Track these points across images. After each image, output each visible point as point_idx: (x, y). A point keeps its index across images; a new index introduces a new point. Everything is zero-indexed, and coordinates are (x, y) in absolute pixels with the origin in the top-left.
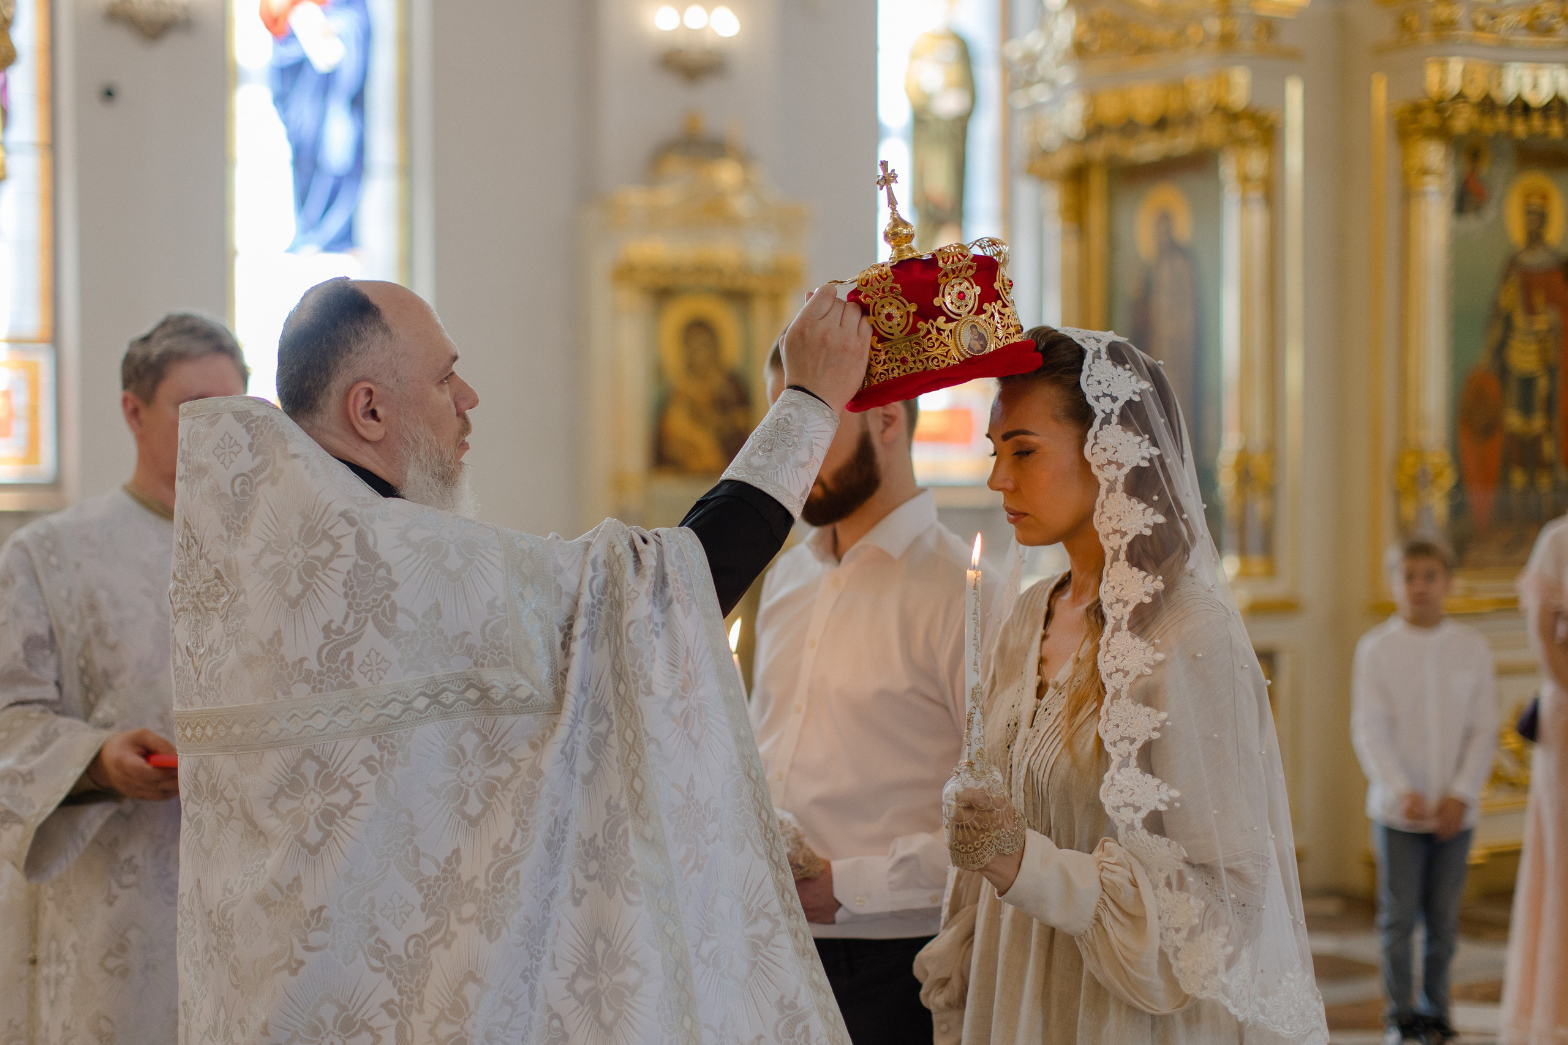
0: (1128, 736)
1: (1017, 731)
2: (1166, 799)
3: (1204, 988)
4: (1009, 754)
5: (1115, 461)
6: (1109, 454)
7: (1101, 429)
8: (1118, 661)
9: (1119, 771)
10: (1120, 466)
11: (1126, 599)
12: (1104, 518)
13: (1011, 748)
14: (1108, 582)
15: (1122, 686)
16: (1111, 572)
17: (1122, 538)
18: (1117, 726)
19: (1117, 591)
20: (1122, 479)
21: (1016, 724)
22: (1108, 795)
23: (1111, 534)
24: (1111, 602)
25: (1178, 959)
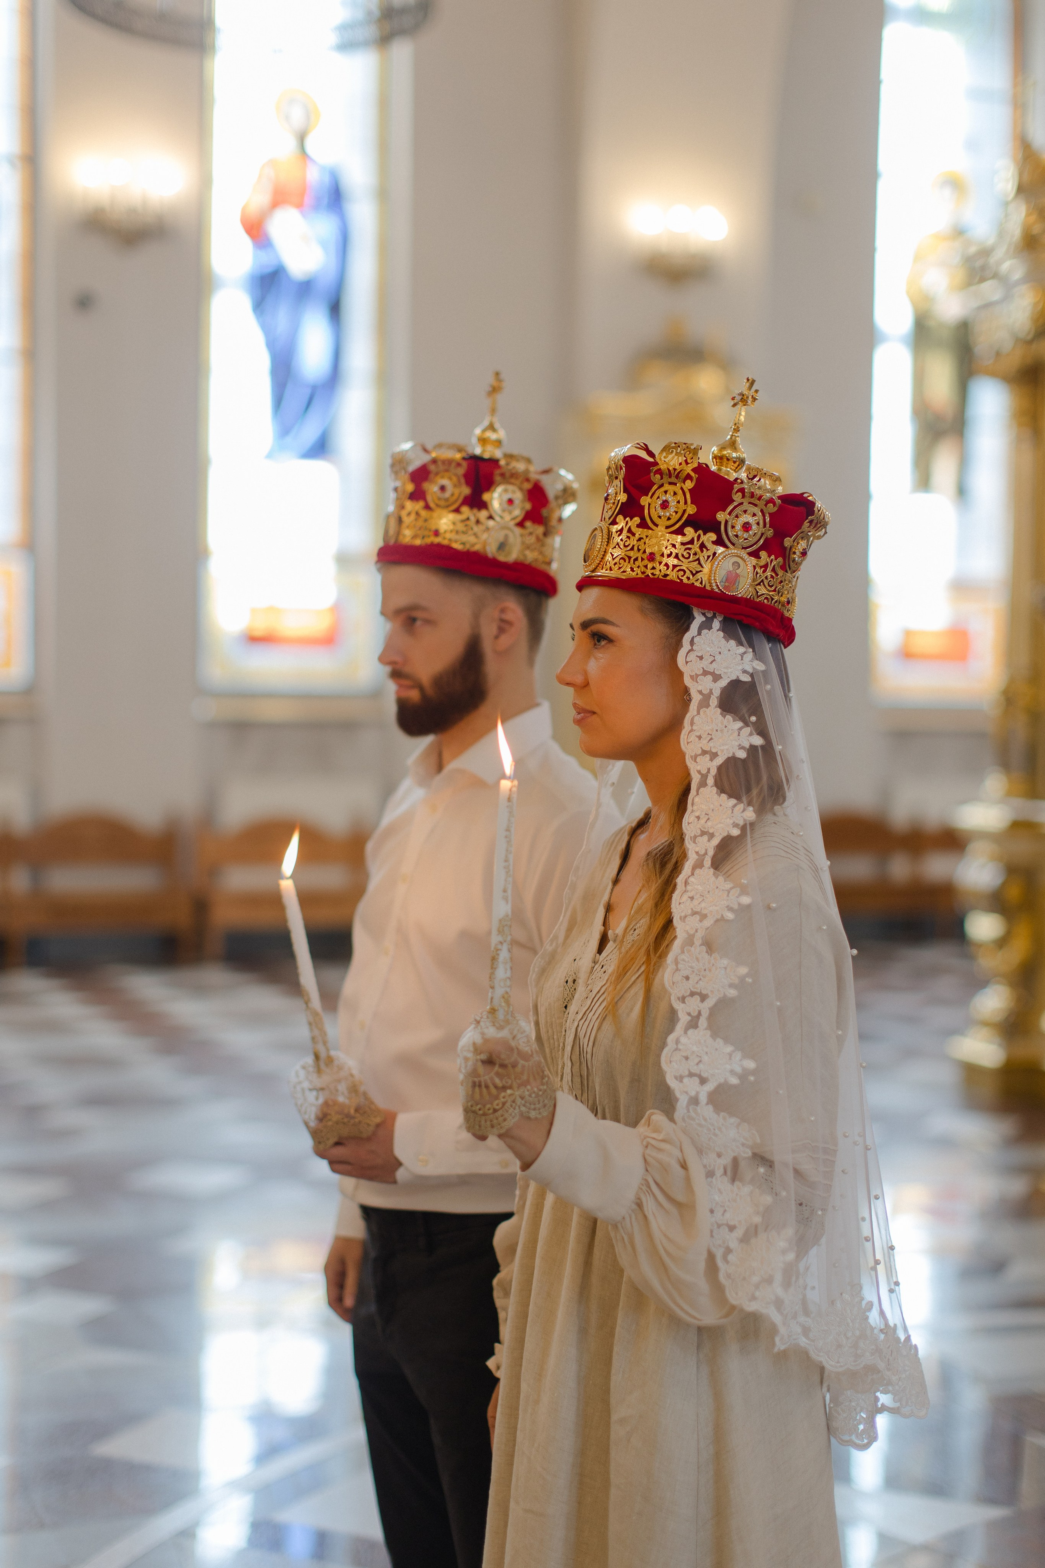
0: (699, 991)
1: (575, 989)
2: (738, 1070)
3: (753, 1298)
4: (565, 1015)
5: (712, 671)
6: (705, 664)
7: (699, 634)
8: (695, 902)
9: (685, 1032)
10: (716, 678)
11: (711, 831)
12: (693, 738)
13: (568, 1008)
14: (693, 811)
15: (696, 931)
16: (697, 800)
17: (711, 760)
18: (687, 978)
19: (702, 821)
20: (717, 693)
21: (574, 981)
22: (671, 1062)
23: (700, 755)
24: (695, 835)
25: (727, 1262)
